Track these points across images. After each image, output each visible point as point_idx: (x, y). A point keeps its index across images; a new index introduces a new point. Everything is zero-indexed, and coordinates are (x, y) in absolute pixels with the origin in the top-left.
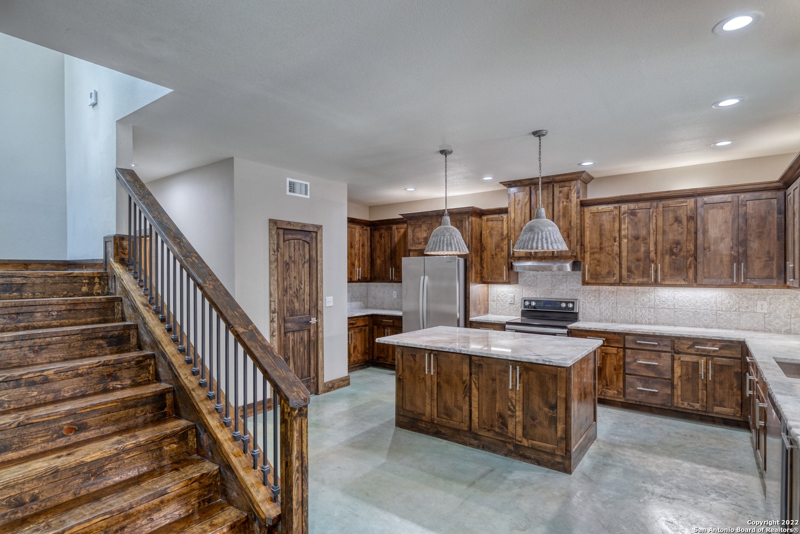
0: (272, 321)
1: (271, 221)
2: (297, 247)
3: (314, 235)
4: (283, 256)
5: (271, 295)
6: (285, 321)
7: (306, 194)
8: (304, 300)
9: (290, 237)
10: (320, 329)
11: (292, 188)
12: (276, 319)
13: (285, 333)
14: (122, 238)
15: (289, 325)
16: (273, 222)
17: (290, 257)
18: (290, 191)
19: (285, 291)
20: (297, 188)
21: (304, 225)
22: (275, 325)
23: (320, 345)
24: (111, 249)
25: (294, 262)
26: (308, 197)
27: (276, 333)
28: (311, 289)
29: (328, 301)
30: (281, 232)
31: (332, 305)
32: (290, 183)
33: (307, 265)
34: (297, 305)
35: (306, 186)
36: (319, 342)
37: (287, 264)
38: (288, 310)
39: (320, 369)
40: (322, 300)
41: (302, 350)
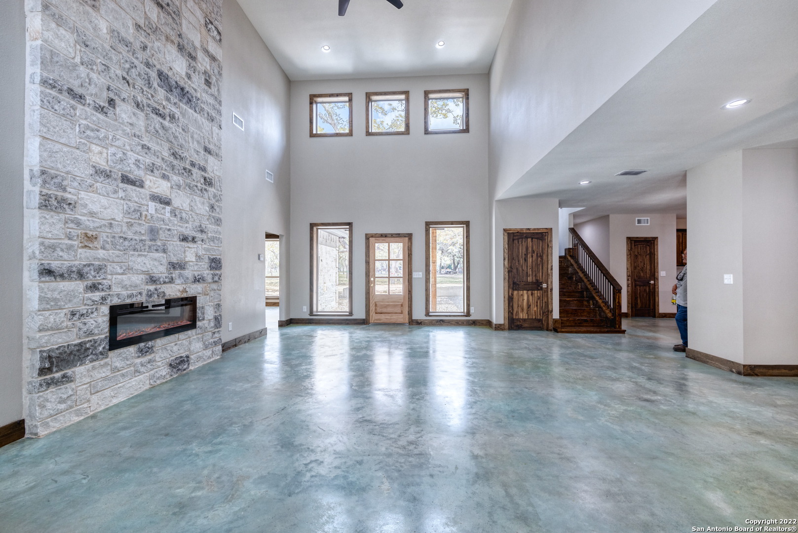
0: (628, 280)
1: (627, 238)
2: (642, 248)
3: (652, 242)
4: (634, 252)
5: (627, 269)
6: (635, 281)
7: (648, 223)
8: (646, 272)
9: (637, 244)
10: (656, 287)
11: (639, 222)
12: (630, 279)
13: (635, 286)
14: (569, 249)
15: (638, 283)
16: (629, 239)
17: (638, 253)
18: (638, 223)
19: (635, 268)
20: (642, 221)
21: (647, 238)
22: (630, 282)
23: (656, 294)
24: (567, 252)
25: (640, 255)
26: (649, 224)
27: (630, 285)
28: (651, 267)
29: (662, 274)
30: (633, 242)
31: (665, 275)
32: (638, 220)
33: (648, 256)
34: (642, 274)
35: (648, 220)
36: (656, 293)
37: (636, 256)
38: (637, 276)
39: (656, 306)
40: (658, 272)
41: (645, 295)
